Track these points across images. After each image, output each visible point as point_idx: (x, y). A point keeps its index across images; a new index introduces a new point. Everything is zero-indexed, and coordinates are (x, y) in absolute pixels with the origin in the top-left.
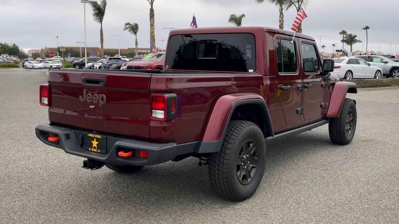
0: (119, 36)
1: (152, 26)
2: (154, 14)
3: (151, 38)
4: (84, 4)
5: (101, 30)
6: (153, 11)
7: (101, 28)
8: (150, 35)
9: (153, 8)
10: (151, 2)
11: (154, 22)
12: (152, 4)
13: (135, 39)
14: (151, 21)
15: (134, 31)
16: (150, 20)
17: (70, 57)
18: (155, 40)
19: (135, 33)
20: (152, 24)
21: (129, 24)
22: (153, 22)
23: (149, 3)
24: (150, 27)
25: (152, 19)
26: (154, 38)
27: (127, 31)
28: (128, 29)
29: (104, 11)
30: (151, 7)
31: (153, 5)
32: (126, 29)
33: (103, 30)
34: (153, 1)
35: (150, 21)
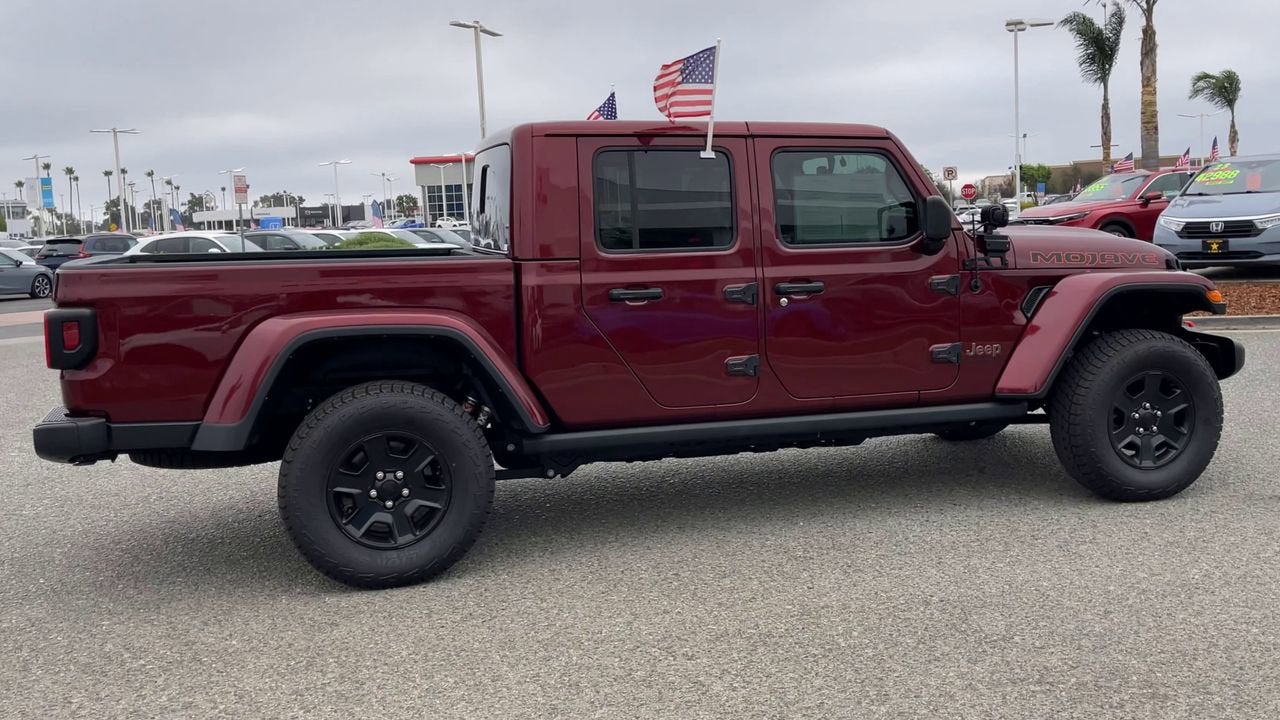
0: (1202, 115)
1: (1147, 86)
2: (1155, 44)
3: (1143, 123)
4: (1016, 35)
5: (1105, 107)
6: (1154, 33)
7: (1106, 99)
8: (1142, 113)
9: (1152, 27)
10: (1145, 6)
11: (1154, 72)
12: (1148, 13)
13: (1230, 123)
14: (1145, 69)
15: (1225, 98)
16: (1142, 64)
17: (1043, 194)
18: (1156, 128)
19: (1230, 103)
20: (1149, 79)
21: (1205, 77)
22: (1150, 69)
23: (1141, 12)
24: (1140, 89)
25: (1147, 62)
26: (1156, 122)
27: (1200, 99)
28: (1206, 91)
29: (1117, 45)
30: (1144, 23)
31: (1153, 15)
32: (1196, 92)
33: (1110, 106)
34: (1154, 2)
35: (1142, 69)
